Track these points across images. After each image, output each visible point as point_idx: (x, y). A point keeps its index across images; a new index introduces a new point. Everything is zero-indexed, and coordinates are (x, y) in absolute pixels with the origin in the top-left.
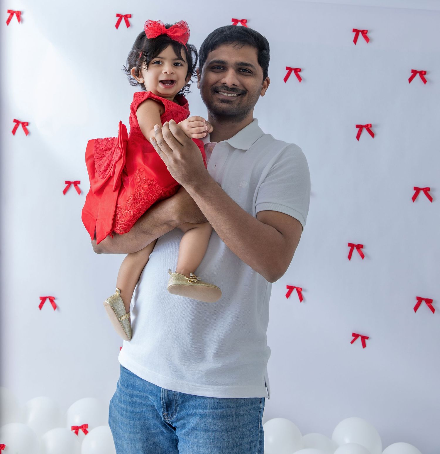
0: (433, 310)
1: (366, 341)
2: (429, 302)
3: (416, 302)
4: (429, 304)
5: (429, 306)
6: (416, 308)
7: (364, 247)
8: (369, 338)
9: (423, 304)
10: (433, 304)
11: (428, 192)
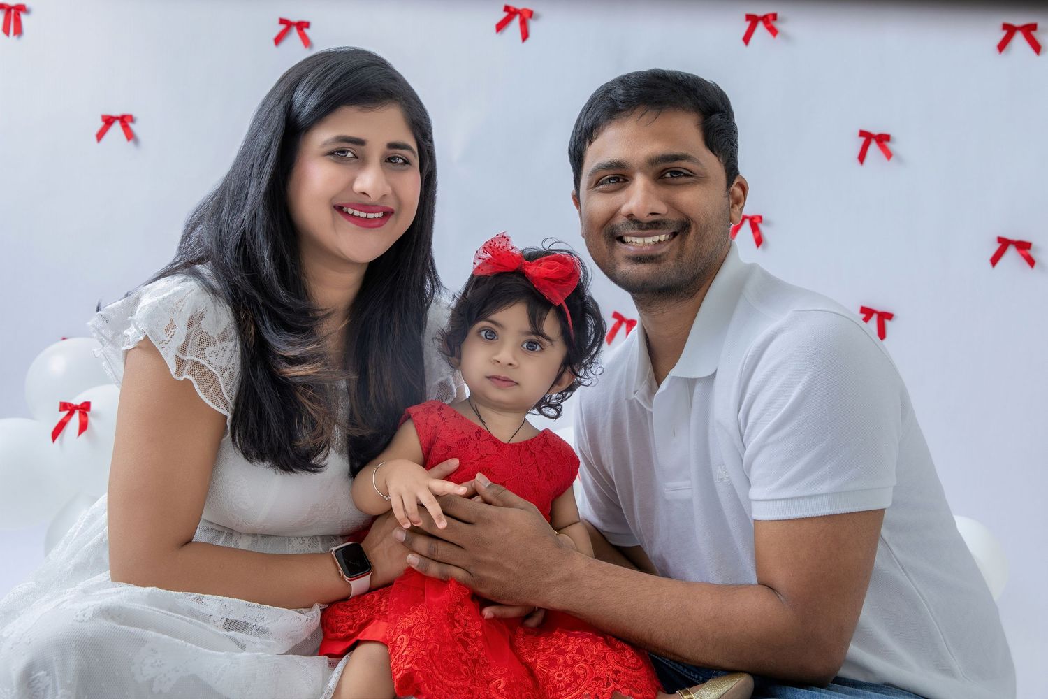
0: (1031, 262)
1: (888, 323)
2: (1023, 246)
3: (997, 246)
4: (1024, 252)
5: (1023, 255)
6: (995, 260)
7: (891, 139)
8: (893, 318)
9: (1012, 252)
10: (1032, 252)
11: (1034, 33)
